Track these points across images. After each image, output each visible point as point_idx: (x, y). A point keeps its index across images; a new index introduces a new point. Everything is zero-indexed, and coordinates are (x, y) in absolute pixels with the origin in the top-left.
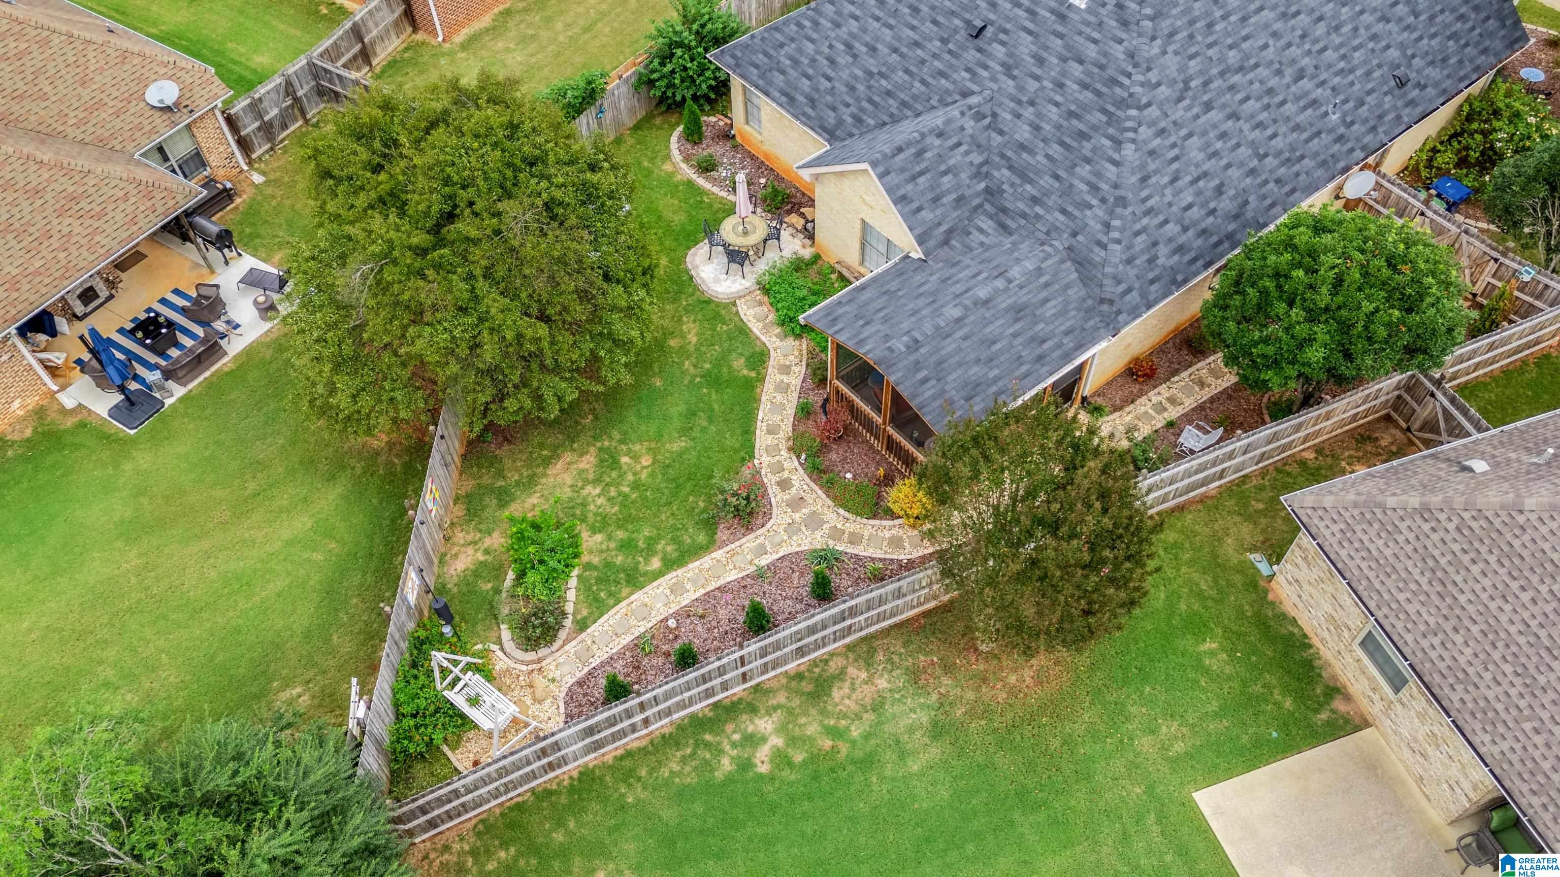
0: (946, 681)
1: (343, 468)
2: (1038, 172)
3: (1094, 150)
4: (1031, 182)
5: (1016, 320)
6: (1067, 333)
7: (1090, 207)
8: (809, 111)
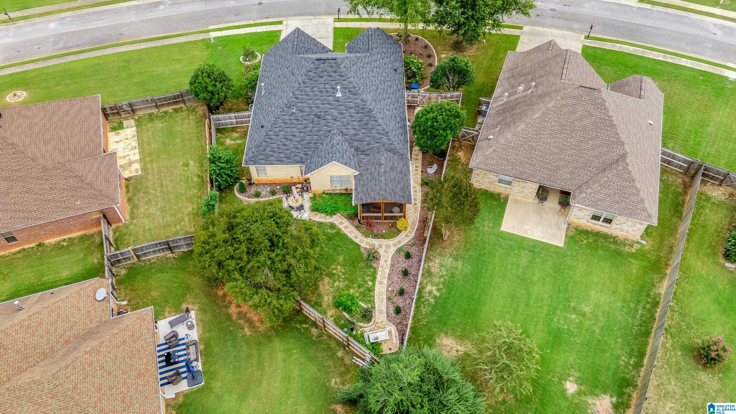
2: (364, 138)
3: (372, 125)
4: (364, 141)
5: (393, 171)
7: (382, 138)
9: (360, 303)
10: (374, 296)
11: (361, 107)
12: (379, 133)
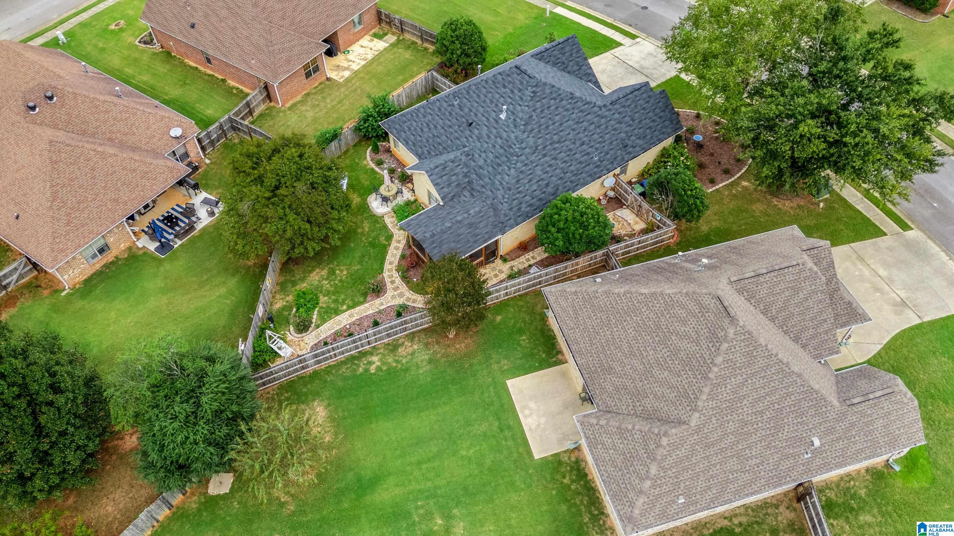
0: (436, 346)
1: (238, 272)
2: (485, 177)
3: (502, 170)
4: (482, 180)
5: (470, 228)
6: (486, 233)
7: (499, 190)
8: (413, 148)
9: (316, 313)
10: (331, 319)
11: (510, 143)
12: (501, 184)
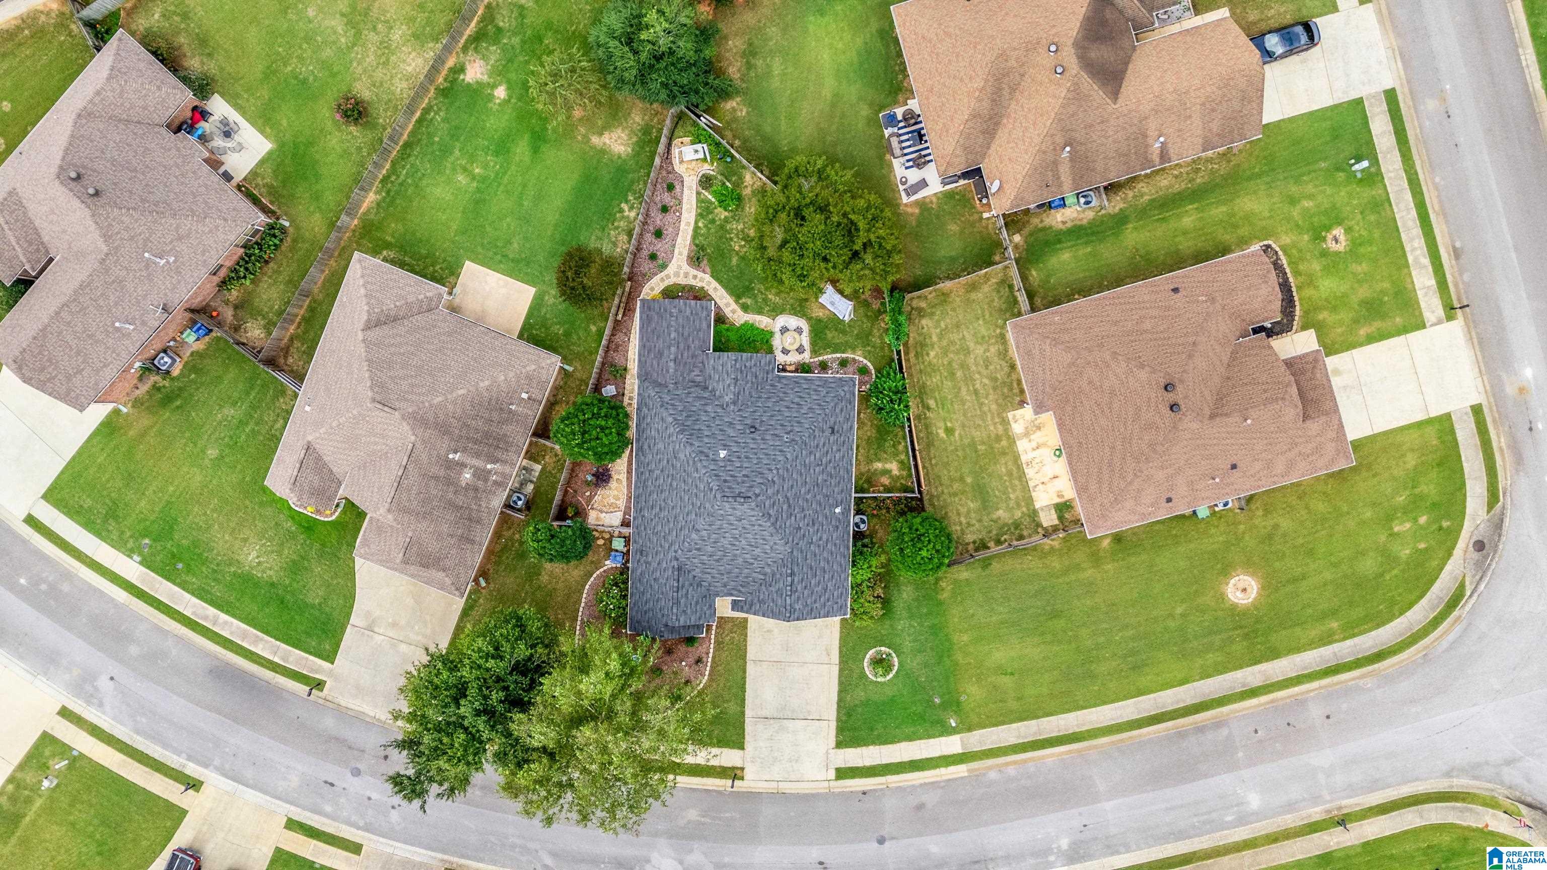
2: (695, 401)
9: (713, 200)
10: (697, 207)
11: (694, 437)
12: (672, 405)
